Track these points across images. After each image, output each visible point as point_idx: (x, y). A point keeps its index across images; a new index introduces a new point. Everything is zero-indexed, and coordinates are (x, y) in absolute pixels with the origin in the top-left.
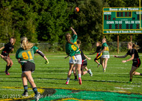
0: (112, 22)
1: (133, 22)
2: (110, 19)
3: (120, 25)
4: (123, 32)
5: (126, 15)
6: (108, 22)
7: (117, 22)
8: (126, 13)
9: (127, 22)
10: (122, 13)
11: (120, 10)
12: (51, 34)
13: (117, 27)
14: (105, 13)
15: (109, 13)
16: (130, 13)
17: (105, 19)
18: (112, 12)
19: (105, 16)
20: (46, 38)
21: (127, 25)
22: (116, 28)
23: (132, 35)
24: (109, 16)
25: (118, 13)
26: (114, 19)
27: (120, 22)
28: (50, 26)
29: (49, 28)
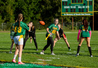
0: (68, 7)
1: (84, 7)
2: (66, 5)
3: (74, 9)
4: (77, 15)
5: (79, 2)
6: (65, 7)
7: (72, 7)
9: (79, 7)
13: (72, 10)
17: (63, 5)
21: (80, 9)
22: (71, 12)
24: (66, 2)
26: (70, 5)
27: (75, 7)
28: (24, 10)
29: (23, 12)
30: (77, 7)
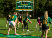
0: (20, 6)
3: (23, 8)
4: (24, 10)
5: (26, 4)
6: (18, 6)
7: (22, 6)
8: (26, 3)
10: (24, 3)
11: (23, 1)
13: (22, 8)
16: (27, 3)
17: (17, 5)
18: (20, 2)
19: (17, 4)
23: (28, 11)
24: (19, 4)
25: (22, 3)
30: (25, 6)
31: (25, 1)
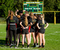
1: (37, 9)
2: (26, 7)
6: (26, 9)
7: (30, 9)
9: (34, 9)
12: (5, 14)
14: (24, 4)
15: (26, 4)
18: (27, 4)
19: (24, 6)
20: (4, 16)
21: (34, 10)
25: (30, 4)
26: (28, 7)
27: (31, 9)
28: (5, 10)
29: (5, 11)
30: (33, 8)
31: (33, 3)
